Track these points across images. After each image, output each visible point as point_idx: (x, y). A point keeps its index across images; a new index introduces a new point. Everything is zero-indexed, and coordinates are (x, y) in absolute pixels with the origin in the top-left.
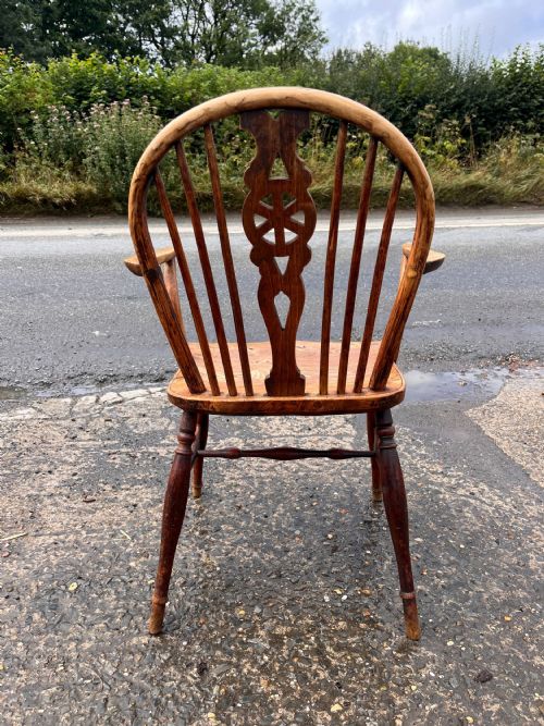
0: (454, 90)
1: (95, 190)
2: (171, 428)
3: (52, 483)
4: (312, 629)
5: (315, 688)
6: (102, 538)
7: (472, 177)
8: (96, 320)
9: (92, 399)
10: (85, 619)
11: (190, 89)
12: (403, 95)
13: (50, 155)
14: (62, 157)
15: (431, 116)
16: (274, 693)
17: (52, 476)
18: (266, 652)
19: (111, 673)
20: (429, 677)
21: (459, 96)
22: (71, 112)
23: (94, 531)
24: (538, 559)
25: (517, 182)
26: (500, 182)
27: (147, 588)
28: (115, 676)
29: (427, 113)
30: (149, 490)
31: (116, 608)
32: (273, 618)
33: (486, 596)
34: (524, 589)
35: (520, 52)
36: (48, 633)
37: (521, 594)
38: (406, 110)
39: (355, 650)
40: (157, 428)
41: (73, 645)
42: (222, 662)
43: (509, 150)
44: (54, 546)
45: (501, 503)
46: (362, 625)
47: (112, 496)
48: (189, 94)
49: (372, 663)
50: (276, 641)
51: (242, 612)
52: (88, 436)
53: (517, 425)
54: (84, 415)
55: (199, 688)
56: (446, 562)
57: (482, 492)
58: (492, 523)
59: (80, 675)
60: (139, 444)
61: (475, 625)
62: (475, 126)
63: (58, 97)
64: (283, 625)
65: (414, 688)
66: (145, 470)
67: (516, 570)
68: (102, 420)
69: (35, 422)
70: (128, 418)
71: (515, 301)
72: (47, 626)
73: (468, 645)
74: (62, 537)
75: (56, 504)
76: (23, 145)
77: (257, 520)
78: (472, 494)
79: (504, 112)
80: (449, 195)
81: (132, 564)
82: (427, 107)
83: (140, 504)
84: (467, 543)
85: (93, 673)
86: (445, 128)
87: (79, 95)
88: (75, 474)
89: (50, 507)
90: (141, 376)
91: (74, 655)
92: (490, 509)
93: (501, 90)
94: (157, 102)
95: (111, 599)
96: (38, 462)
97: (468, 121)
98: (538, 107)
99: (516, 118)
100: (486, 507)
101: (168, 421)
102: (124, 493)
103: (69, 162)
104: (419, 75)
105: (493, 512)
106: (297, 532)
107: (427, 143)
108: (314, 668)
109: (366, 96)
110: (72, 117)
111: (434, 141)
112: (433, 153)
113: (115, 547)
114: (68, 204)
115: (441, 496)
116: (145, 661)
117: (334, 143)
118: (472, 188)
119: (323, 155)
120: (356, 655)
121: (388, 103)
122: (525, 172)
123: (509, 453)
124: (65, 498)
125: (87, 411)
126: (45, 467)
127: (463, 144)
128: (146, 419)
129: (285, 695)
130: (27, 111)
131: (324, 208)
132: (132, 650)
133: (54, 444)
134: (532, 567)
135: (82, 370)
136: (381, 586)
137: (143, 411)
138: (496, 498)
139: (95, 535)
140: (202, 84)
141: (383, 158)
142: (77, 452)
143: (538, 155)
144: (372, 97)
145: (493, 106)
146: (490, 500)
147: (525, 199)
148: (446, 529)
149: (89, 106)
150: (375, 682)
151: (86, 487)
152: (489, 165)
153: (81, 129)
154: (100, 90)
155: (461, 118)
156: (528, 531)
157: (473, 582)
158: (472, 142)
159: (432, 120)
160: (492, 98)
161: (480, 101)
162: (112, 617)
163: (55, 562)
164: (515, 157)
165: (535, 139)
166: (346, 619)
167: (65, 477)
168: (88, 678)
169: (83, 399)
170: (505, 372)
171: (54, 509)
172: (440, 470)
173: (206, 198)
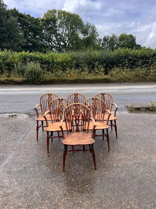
1: (26, 79)
11: (47, 58)
13: (18, 72)
14: (20, 72)
22: (23, 63)
25: (116, 78)
26: (112, 78)
29: (96, 63)
43: (115, 72)
63: (20, 60)
76: (12, 70)
80: (100, 80)
87: (24, 60)
98: (122, 61)
103: (22, 74)
110: (23, 65)
111: (98, 69)
112: (98, 71)
114: (21, 82)
117: (77, 69)
118: (106, 79)
121: (90, 61)
131: (74, 83)
140: (50, 57)
141: (87, 73)
147: (117, 81)
149: (26, 62)
152: (110, 74)
153: (24, 67)
154: (29, 58)
158: (108, 69)
160: (112, 59)
173: (49, 81)
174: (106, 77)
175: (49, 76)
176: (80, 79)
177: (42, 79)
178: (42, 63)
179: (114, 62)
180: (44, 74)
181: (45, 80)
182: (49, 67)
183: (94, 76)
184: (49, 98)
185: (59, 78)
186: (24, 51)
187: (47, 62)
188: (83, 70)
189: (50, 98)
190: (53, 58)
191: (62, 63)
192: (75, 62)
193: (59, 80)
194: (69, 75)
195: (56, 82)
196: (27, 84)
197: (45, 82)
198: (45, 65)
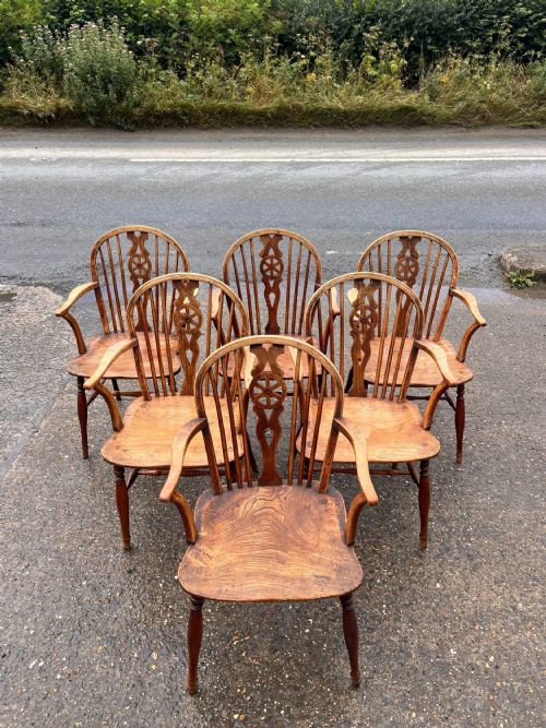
7: (407, 99)
12: (357, 13)
13: (38, 70)
14: (46, 72)
21: (409, 16)
22: (53, 31)
25: (451, 104)
43: (450, 74)
48: (157, 11)
63: (44, 15)
76: (12, 63)
80: (384, 115)
87: (62, 13)
94: (129, 19)
98: (486, 27)
103: (53, 78)
107: (372, 63)
110: (54, 35)
111: (379, 61)
112: (375, 74)
114: (49, 117)
118: (406, 110)
119: (275, 72)
121: (342, 20)
122: (458, 95)
130: (19, 28)
141: (328, 77)
147: (453, 121)
149: (69, 26)
153: (62, 49)
154: (79, 9)
174: (410, 99)
175: (168, 90)
176: (299, 109)
177: (137, 105)
178: (135, 30)
179: (450, 29)
180: (146, 80)
181: (153, 107)
182: (166, 49)
183: (360, 92)
184: (133, 252)
185: (207, 102)
187: (159, 26)
188: (311, 66)
189: (139, 251)
190: (182, 4)
191: (224, 27)
192: (277, 24)
193: (210, 112)
194: (251, 89)
195: (198, 118)
196: (76, 126)
197: (152, 119)
198: (148, 40)
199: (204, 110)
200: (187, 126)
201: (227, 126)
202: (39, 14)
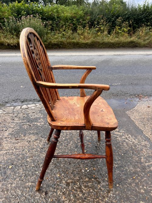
0: (127, 13)
2: (42, 117)
3: (6, 134)
4: (78, 181)
5: (78, 199)
6: (20, 152)
7: (132, 39)
8: (22, 82)
9: (19, 107)
10: (13, 177)
11: (51, 12)
12: (112, 14)
13: (10, 31)
14: (13, 32)
15: (120, 21)
16: (66, 201)
17: (7, 132)
18: (65, 188)
19: (20, 194)
20: (111, 196)
21: (128, 15)
22: (16, 18)
23: (17, 149)
24: (144, 159)
25: (144, 40)
26: (140, 41)
27: (32, 168)
28: (21, 195)
29: (119, 20)
30: (34, 136)
31: (22, 174)
32: (67, 177)
33: (128, 170)
34: (139, 168)
35: (146, 2)
36: (3, 181)
37: (138, 170)
38: (113, 19)
39: (90, 187)
40: (38, 117)
41: (10, 185)
42: (52, 191)
43: (142, 31)
44: (6, 154)
45: (134, 141)
46: (93, 179)
47: (24, 138)
48: (50, 13)
49: (95, 191)
50: (68, 184)
51: (59, 175)
52: (17, 119)
53: (140, 116)
54: (17, 112)
55: (45, 199)
56: (118, 159)
57: (129, 137)
58: (132, 147)
59: (11, 195)
60: (32, 122)
61: (125, 180)
62: (133, 24)
63: (12, 14)
64: (70, 179)
65: (106, 199)
66: (33, 130)
67: (138, 162)
68: (22, 114)
69: (2, 115)
70: (29, 113)
71: (142, 78)
72: (2, 179)
73: (123, 186)
74: (8, 151)
75: (7, 141)
76: (2, 28)
77: (65, 146)
78: (127, 138)
79: (141, 20)
80: (125, 44)
81: (28, 160)
82: (119, 18)
83: (31, 141)
84: (124, 154)
85: (15, 194)
86: (124, 24)
87: (18, 13)
88: (13, 131)
89: (5, 142)
90: (34, 100)
91: (10, 188)
92: (131, 143)
93: (141, 13)
94: (41, 15)
95: (21, 171)
96: (2, 127)
97: (131, 22)
99: (145, 22)
100: (130, 142)
101: (41, 114)
102: (27, 137)
104: (117, 8)
105: (132, 144)
106: (76, 150)
107: (119, 29)
108: (78, 193)
109: (102, 14)
110: (16, 20)
111: (121, 28)
112: (121, 32)
113: (23, 154)
114: (15, 46)
115: (118, 139)
116: (30, 190)
117: (92, 28)
118: (132, 42)
119: (89, 32)
120: (91, 189)
121: (108, 17)
122: (147, 38)
123: (137, 125)
124: (10, 139)
125: (18, 111)
126: (5, 129)
127: (129, 29)
128: (34, 114)
129: (69, 201)
130: (3, 18)
131: (89, 47)
132: (27, 187)
133: (8, 121)
134: (142, 161)
135: (17, 98)
136: (99, 167)
137: (34, 111)
138: (133, 139)
139: (17, 150)
140: (54, 10)
141: (106, 33)
142: (14, 124)
143: (151, 33)
144: (103, 15)
145: (138, 18)
146: (132, 140)
147: (147, 46)
148: (118, 149)
149: (21, 17)
150: (95, 197)
151: (16, 135)
152: (137, 35)
153: (19, 23)
154: (24, 12)
155: (129, 22)
156: (142, 150)
157: (125, 166)
158: (132, 28)
159: (120, 22)
160: (138, 16)
161: (134, 16)
162: (21, 177)
163: (6, 159)
164: (144, 33)
165: (150, 28)
166: (88, 178)
167: (10, 132)
168: (14, 195)
169: (17, 107)
170: (138, 100)
171: (6, 142)
172: (118, 130)
173: (55, 45)
175: (56, 37)
176: (98, 42)
178: (43, 19)
180: (47, 34)
182: (53, 25)
185: (69, 40)
186: (17, 2)
187: (51, 18)
190: (57, 12)
191: (72, 19)
193: (70, 43)
194: (82, 37)
195: (66, 45)
197: (51, 46)
198: (47, 22)
199: (67, 43)
200: (62, 48)
201: (75, 48)
202: (10, 14)
